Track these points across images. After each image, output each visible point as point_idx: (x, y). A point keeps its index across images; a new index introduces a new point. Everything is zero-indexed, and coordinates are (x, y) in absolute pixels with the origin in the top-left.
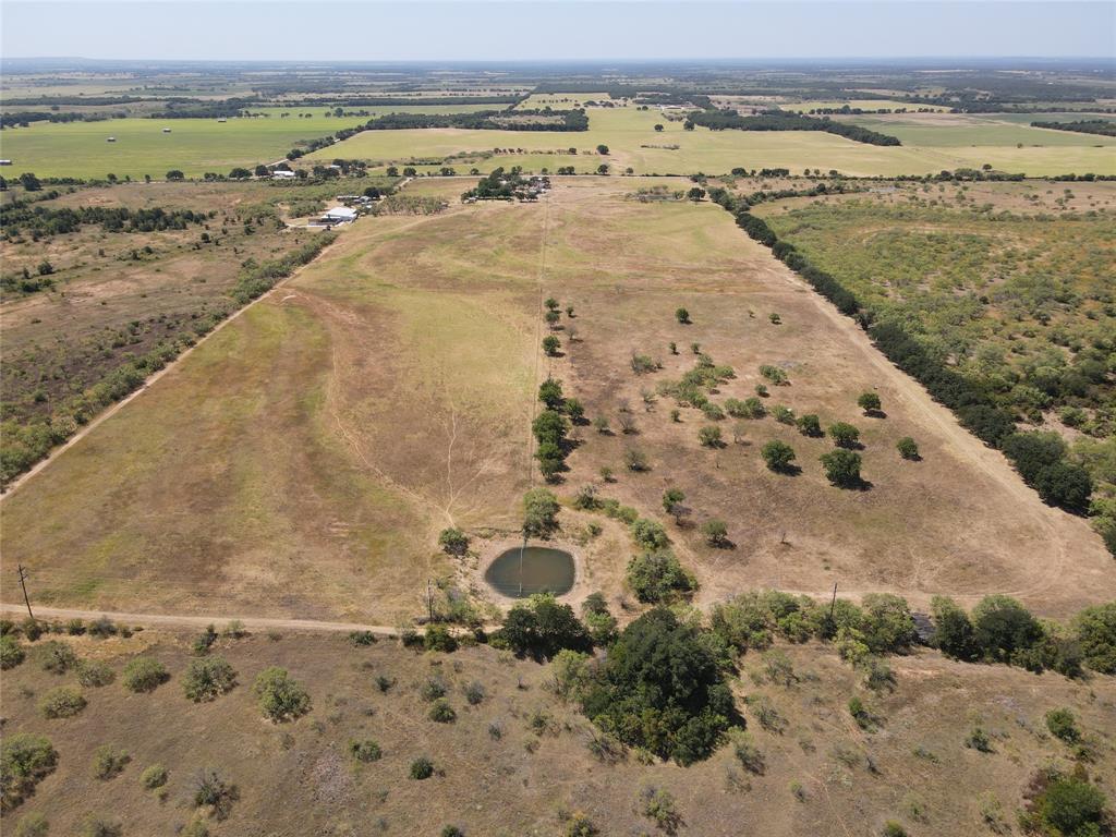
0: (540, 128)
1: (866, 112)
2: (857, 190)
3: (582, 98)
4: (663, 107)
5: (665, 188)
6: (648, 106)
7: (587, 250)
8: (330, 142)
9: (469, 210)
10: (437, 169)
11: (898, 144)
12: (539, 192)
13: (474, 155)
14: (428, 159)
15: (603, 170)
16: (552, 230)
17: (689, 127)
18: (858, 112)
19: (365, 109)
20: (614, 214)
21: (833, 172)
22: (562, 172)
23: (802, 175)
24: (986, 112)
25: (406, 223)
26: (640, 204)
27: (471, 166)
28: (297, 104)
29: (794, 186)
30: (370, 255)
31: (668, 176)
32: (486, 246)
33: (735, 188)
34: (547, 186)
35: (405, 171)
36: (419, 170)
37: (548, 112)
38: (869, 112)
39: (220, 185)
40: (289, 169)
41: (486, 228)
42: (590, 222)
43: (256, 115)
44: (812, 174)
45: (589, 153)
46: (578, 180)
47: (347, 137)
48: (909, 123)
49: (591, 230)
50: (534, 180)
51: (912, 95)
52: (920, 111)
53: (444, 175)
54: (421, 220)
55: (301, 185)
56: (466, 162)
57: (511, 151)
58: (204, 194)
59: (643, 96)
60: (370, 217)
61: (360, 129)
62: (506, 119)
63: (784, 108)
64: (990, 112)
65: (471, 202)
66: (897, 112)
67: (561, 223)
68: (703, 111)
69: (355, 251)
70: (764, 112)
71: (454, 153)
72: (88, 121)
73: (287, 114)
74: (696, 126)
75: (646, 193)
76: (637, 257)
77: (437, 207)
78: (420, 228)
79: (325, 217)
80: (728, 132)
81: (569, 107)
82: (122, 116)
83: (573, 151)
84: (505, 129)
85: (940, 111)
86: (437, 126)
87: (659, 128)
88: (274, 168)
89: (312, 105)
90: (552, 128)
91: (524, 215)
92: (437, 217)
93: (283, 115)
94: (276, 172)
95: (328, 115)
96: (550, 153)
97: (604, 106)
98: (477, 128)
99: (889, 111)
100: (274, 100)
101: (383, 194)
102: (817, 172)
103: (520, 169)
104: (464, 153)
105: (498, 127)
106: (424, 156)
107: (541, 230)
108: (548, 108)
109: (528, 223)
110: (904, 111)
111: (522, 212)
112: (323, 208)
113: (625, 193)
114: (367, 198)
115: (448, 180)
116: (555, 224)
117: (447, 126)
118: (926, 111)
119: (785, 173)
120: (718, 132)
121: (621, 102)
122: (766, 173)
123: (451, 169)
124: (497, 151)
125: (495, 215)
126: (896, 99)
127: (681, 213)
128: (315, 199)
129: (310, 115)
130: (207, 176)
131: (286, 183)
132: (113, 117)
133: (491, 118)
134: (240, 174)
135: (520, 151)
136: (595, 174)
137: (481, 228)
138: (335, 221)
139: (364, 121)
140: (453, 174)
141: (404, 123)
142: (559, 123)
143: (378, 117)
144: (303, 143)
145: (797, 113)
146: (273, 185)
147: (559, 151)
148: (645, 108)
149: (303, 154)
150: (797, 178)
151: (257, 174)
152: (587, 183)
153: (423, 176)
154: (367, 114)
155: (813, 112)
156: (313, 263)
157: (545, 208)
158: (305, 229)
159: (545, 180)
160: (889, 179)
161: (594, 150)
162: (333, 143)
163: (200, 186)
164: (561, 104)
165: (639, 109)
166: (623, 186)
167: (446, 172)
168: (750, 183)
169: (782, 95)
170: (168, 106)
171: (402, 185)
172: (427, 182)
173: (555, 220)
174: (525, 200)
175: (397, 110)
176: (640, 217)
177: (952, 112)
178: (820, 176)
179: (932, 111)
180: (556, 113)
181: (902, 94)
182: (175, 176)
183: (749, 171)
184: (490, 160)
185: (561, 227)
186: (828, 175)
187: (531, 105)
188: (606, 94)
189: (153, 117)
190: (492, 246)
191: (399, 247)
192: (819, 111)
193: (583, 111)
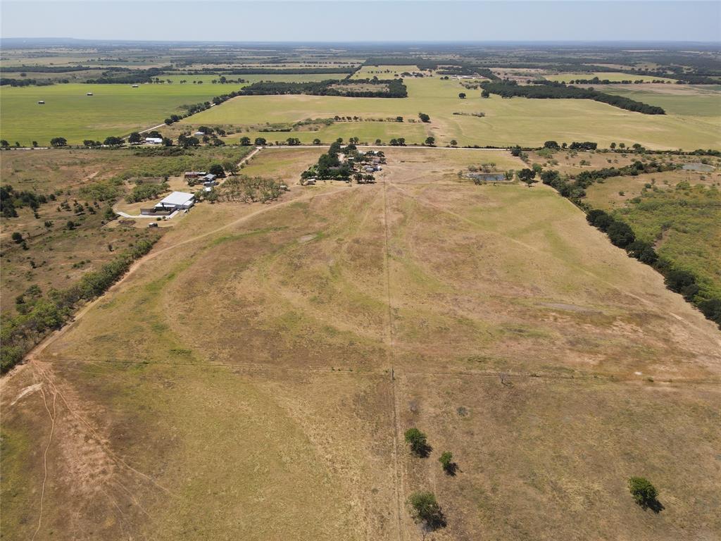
0: (371, 95)
1: (613, 83)
2: (671, 168)
3: (400, 70)
4: (459, 77)
5: (493, 165)
6: (448, 76)
7: (437, 267)
8: (207, 106)
9: (307, 195)
10: (284, 137)
11: (662, 112)
12: (375, 170)
13: (318, 121)
14: (281, 125)
15: (430, 141)
16: (393, 228)
17: (485, 95)
18: (607, 82)
19: (242, 77)
20: (453, 201)
21: (637, 146)
22: (394, 143)
23: (609, 148)
24: (703, 83)
25: (241, 215)
26: (476, 186)
27: (315, 135)
28: (196, 72)
29: (610, 161)
30: (183, 276)
31: (488, 147)
32: (322, 257)
33: (556, 164)
34: (382, 162)
35: (257, 140)
36: (269, 138)
37: (375, 81)
38: (616, 83)
39: (91, 154)
40: (160, 136)
41: (324, 224)
42: (431, 215)
43: (162, 82)
44: (617, 147)
45: (413, 121)
46: (409, 151)
47: (222, 102)
48: (652, 92)
49: (435, 227)
50: (370, 153)
51: (636, 69)
52: (654, 82)
53: (290, 144)
54: (257, 210)
55: (161, 155)
56: (311, 129)
57: (349, 118)
58: (69, 165)
59: (442, 68)
60: (206, 203)
61: (233, 95)
62: (345, 87)
63: (548, 78)
64: (706, 84)
65: (310, 183)
66: (637, 82)
67: (402, 216)
68: (491, 81)
69: (168, 268)
70: (536, 82)
71: (302, 120)
72: (39, 85)
73: (185, 81)
74: (491, 95)
75: (476, 171)
76: (499, 282)
77: (275, 191)
78: (252, 224)
79: (159, 205)
80: (516, 99)
81: (391, 77)
82: (66, 82)
83: (400, 119)
84: (344, 95)
85: (669, 82)
86: (292, 93)
87: (462, 96)
88: (146, 135)
89: (206, 74)
90: (380, 95)
91: (364, 202)
92: (274, 206)
93: (181, 82)
94: (148, 139)
95: (214, 82)
96: (381, 120)
97: (416, 76)
98: (322, 94)
99: (630, 82)
100: (181, 69)
101: (227, 170)
102: (622, 145)
103: (356, 140)
104: (309, 120)
105: (338, 94)
106: (277, 121)
107: (380, 229)
108: (375, 78)
109: (366, 216)
110: (641, 82)
111: (359, 197)
112: (166, 190)
113: (457, 171)
114: (210, 176)
115: (293, 151)
116: (395, 217)
117: (299, 93)
118: (658, 82)
119: (593, 146)
120: (508, 99)
121: (427, 72)
122: (576, 146)
123: (297, 140)
124: (337, 118)
125: (334, 201)
126: (626, 72)
127: (518, 199)
128: (164, 175)
129: (201, 82)
130: (86, 143)
131: (150, 152)
132: (60, 82)
133: (334, 86)
134: (114, 142)
135: (356, 118)
136: (423, 145)
137: (317, 225)
138: (170, 210)
139: (238, 88)
140: (298, 143)
141: (267, 90)
142: (384, 90)
143: (250, 84)
144: (185, 107)
145: (560, 82)
146: (138, 154)
147: (388, 119)
148: (447, 78)
149: (181, 118)
150: (606, 151)
151: (130, 141)
152: (419, 157)
153: (272, 145)
154: (242, 81)
155: (572, 82)
156: (107, 295)
157: (382, 193)
158: (133, 222)
159: (380, 154)
160: (690, 154)
161: (417, 119)
162: (209, 108)
163: (73, 155)
164: (385, 74)
165: (442, 79)
166: (451, 161)
167: (292, 142)
168: (567, 158)
169: (542, 68)
170: (104, 74)
171: (249, 158)
172: (274, 153)
173: (395, 210)
174: (363, 180)
175: (265, 78)
176: (480, 205)
177: (678, 83)
178: (626, 149)
179: (663, 82)
180: (382, 82)
181: (629, 68)
182: (59, 143)
183: (560, 145)
184: (330, 127)
185: (402, 222)
186: (631, 149)
187: (362, 75)
188: (415, 66)
189: (88, 82)
190: (328, 259)
191: (223, 258)
192: (577, 82)
193: (401, 80)
